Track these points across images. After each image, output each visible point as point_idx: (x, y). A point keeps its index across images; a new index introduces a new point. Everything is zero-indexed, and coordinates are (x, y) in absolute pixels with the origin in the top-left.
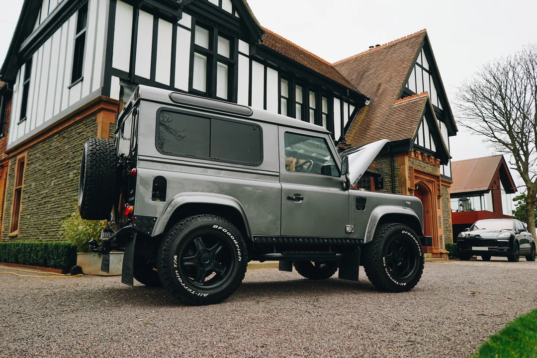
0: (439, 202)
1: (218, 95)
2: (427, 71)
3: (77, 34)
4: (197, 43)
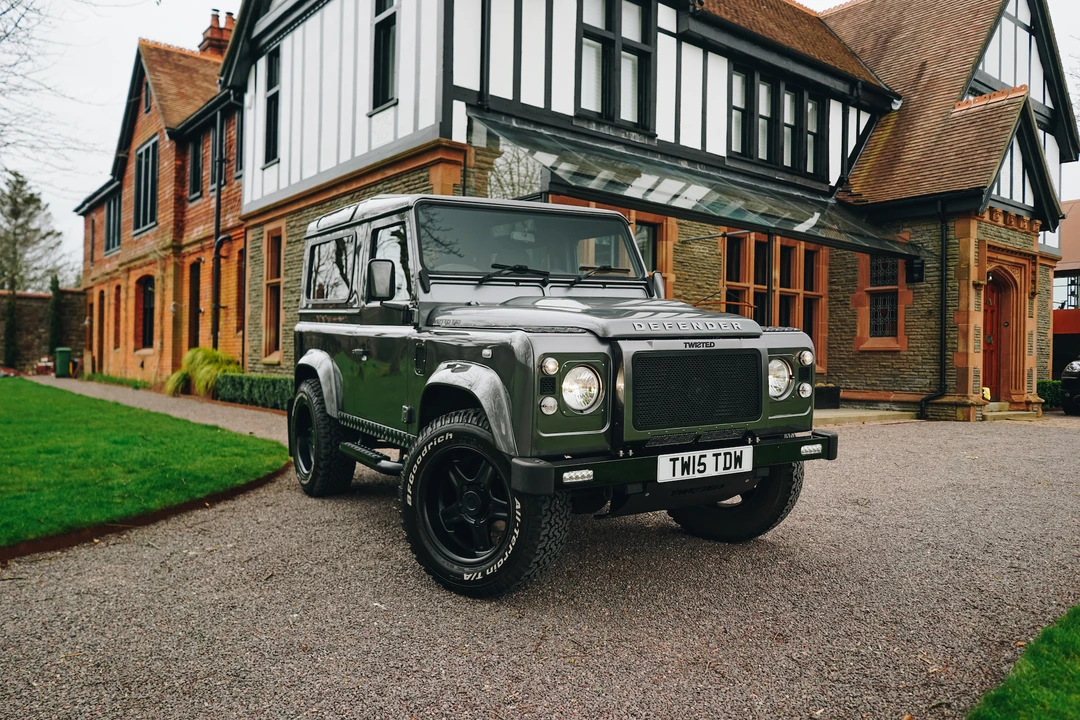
0: (1031, 304)
1: (622, 117)
2: (1028, 29)
3: (377, 15)
4: (586, 20)
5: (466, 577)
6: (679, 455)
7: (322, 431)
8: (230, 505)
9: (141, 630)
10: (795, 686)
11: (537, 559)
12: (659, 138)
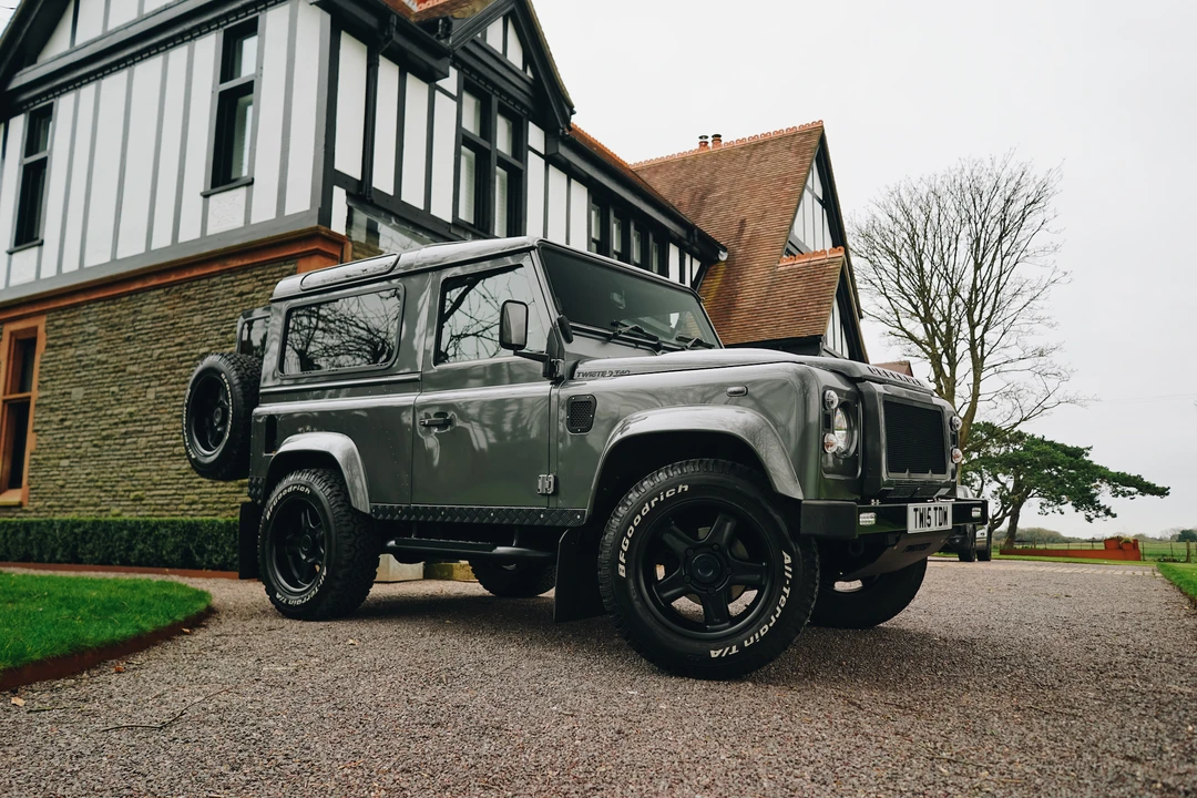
2: (820, 202)
3: (222, 81)
4: (464, 125)
5: (714, 654)
6: (917, 506)
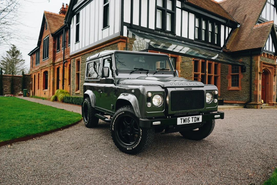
0: (274, 78)
1: (167, 30)
2: (273, 6)
3: (104, 4)
4: (158, 5)
5: (128, 149)
6: (183, 118)
7: (91, 111)
8: (67, 130)
9: (45, 162)
10: (214, 178)
11: (146, 144)
12: (176, 35)
